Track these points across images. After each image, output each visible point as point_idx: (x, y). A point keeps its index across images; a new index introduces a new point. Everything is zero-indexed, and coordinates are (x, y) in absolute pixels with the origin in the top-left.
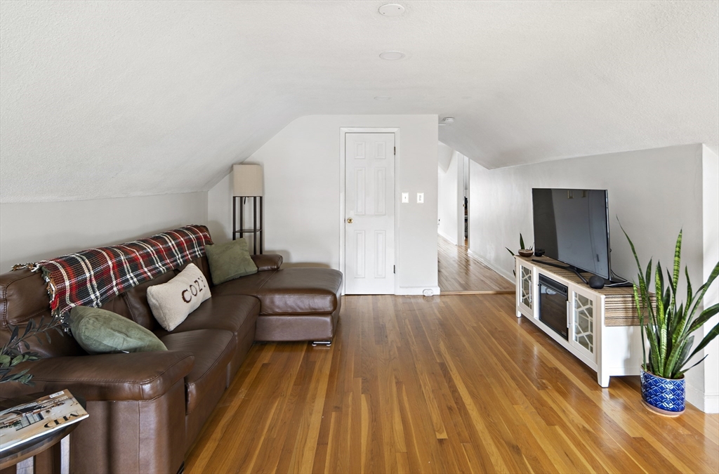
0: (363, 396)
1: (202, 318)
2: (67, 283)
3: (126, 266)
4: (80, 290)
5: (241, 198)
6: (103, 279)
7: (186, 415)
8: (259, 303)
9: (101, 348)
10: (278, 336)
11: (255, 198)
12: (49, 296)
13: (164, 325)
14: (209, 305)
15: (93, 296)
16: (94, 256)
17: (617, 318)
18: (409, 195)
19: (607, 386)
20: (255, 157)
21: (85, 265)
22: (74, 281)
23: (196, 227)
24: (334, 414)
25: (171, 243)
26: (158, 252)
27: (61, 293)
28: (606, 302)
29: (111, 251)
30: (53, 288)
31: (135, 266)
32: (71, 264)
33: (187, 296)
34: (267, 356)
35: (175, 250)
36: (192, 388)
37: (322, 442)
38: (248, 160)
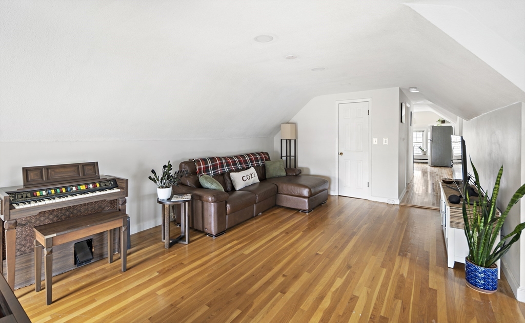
0: (302, 233)
1: (252, 188)
2: (202, 166)
3: (225, 164)
4: (206, 170)
5: (290, 140)
6: (215, 167)
7: (226, 215)
8: (276, 188)
9: (205, 187)
10: (285, 204)
11: (287, 140)
12: (196, 169)
13: (235, 188)
14: (257, 185)
15: (210, 172)
16: (213, 159)
17: (460, 223)
18: (378, 140)
19: (453, 267)
20: (293, 120)
21: (209, 162)
22: (204, 166)
23: (262, 153)
24: (284, 234)
25: (247, 158)
26: (239, 161)
27: (200, 169)
28: (451, 212)
29: (220, 159)
30: (197, 167)
31: (228, 164)
32: (204, 160)
33: (245, 179)
34: (277, 211)
35: (248, 161)
36: (228, 206)
37: (271, 240)
38: (291, 121)
